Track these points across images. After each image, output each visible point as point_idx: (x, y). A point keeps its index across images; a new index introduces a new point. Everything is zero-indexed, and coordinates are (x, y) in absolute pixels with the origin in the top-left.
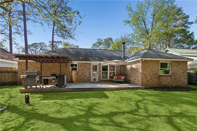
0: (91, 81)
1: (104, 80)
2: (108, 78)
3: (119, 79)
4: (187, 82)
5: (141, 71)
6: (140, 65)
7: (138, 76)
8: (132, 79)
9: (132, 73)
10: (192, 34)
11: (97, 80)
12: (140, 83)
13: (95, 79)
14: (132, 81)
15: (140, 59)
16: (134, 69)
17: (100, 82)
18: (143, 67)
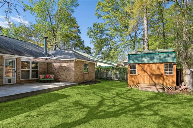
0: (4, 84)
1: (25, 81)
2: (31, 78)
3: (47, 78)
4: (95, 77)
5: (74, 70)
6: (73, 64)
7: (70, 74)
8: (62, 77)
9: (62, 71)
10: (83, 42)
11: (14, 81)
12: (73, 80)
13: (10, 81)
14: (62, 79)
15: (75, 59)
16: (64, 67)
17: (19, 83)
18: (76, 67)
